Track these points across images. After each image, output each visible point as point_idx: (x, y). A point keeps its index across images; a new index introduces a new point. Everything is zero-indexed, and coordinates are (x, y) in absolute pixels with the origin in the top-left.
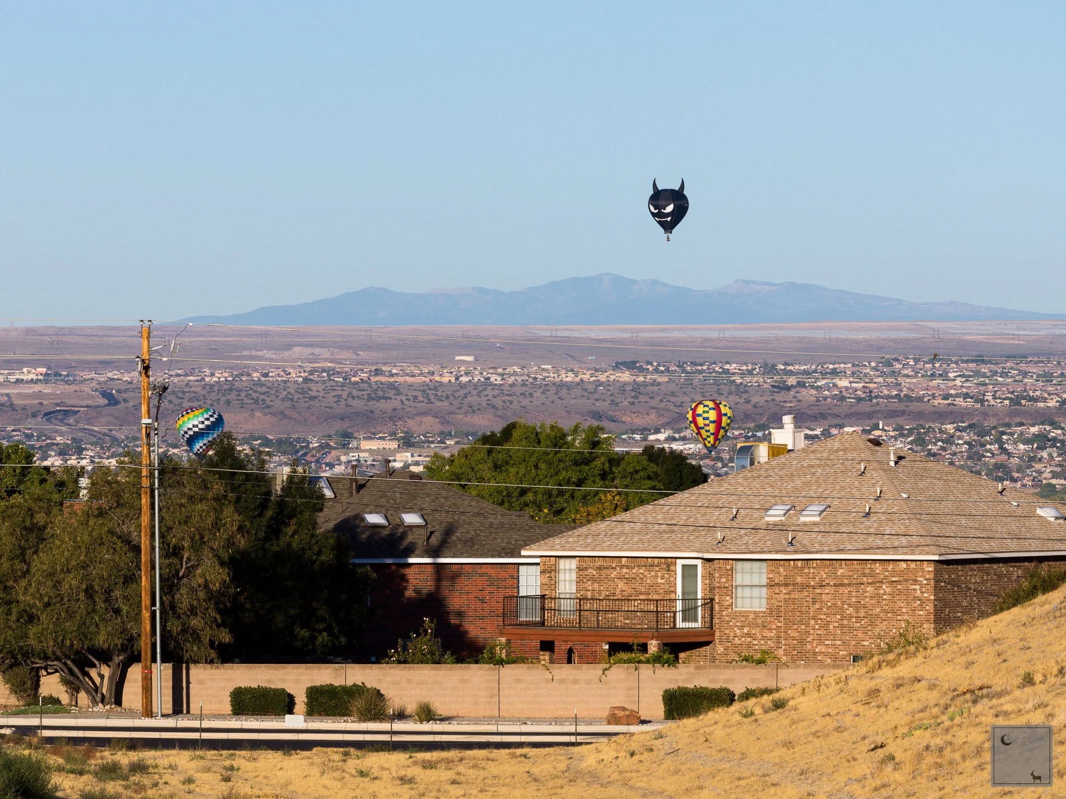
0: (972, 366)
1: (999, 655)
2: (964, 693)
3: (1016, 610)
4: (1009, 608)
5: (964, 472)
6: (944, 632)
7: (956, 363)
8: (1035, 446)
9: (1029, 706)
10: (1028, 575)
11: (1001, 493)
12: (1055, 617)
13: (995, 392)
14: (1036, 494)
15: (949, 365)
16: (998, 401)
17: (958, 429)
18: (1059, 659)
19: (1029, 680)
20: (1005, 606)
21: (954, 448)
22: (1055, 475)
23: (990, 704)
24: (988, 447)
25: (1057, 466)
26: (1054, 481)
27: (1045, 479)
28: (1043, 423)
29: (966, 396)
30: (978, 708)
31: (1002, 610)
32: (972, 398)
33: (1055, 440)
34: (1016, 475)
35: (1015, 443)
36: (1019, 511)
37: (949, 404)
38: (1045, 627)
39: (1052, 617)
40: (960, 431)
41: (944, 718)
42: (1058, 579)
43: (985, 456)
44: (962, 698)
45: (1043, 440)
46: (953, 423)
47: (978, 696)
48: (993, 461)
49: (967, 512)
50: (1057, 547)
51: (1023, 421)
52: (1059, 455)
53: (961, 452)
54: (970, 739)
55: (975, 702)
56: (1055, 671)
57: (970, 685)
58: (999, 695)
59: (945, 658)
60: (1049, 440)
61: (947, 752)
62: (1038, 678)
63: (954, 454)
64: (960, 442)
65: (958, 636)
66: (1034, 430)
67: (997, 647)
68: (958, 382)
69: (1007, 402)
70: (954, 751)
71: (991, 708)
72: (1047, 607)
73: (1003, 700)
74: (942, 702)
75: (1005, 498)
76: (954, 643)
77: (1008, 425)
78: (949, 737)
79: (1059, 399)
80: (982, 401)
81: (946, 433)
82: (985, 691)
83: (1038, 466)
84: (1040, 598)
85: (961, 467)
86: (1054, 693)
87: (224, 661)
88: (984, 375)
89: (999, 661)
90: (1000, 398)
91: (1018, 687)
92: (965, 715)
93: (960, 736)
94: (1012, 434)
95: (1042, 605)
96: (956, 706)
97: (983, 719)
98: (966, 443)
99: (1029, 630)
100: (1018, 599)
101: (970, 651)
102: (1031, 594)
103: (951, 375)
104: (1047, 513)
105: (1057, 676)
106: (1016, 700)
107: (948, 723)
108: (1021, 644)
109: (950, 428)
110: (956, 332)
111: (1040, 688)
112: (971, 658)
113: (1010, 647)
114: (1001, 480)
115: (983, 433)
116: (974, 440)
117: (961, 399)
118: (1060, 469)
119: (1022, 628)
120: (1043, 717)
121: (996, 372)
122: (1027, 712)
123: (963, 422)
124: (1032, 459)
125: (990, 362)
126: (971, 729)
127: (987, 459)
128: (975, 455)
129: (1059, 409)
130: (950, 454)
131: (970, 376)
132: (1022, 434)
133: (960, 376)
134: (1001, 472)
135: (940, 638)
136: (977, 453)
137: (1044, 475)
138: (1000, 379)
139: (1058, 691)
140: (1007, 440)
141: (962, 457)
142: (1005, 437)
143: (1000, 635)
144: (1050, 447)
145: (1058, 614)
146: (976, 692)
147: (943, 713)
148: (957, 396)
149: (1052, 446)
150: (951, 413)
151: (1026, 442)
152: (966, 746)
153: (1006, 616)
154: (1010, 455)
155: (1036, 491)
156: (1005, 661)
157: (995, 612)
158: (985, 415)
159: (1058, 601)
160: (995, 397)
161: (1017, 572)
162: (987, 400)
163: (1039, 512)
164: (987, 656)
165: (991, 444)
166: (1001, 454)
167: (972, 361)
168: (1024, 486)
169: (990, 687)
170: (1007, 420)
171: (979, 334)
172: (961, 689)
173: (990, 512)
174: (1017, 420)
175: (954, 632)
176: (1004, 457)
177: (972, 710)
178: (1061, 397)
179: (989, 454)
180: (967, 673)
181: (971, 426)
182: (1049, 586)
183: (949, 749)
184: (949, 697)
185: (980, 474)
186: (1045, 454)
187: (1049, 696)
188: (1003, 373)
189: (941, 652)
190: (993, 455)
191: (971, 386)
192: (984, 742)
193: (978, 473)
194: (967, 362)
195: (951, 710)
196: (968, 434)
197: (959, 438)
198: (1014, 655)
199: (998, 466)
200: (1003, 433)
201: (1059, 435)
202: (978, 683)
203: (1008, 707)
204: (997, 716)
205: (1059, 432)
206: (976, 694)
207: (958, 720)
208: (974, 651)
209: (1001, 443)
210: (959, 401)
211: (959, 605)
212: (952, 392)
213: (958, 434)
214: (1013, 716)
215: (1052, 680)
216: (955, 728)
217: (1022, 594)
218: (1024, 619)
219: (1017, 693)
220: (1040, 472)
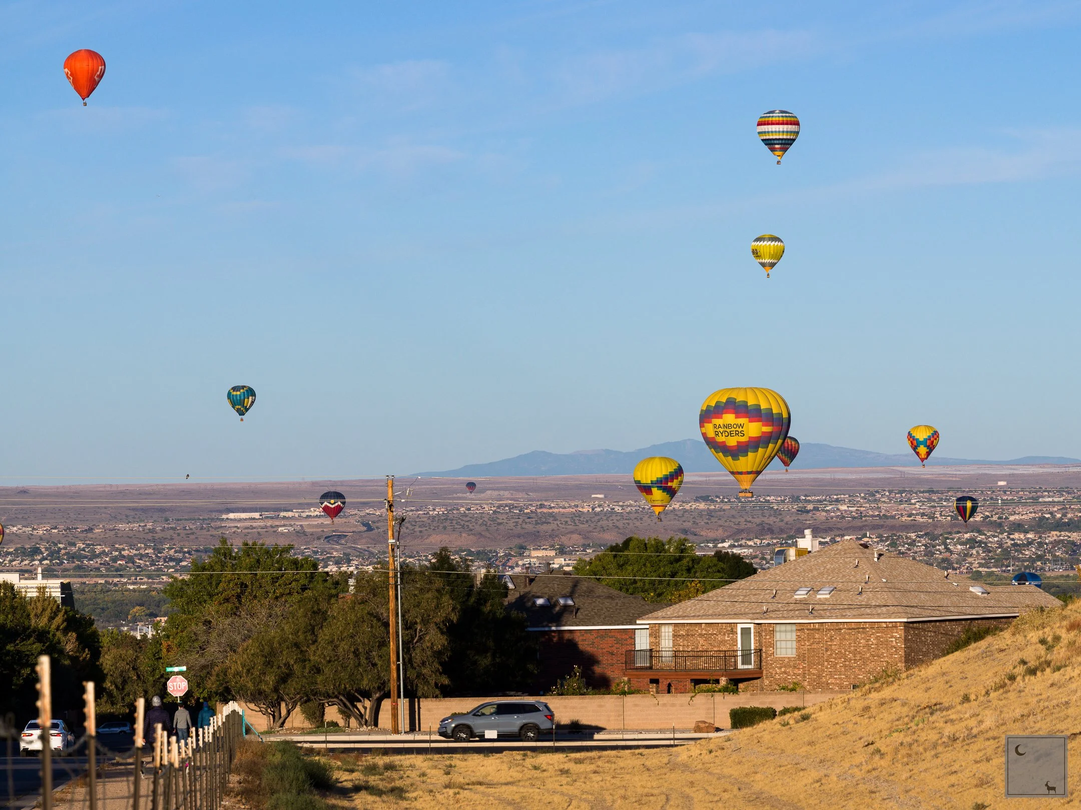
0: (927, 495)
1: (947, 683)
2: (925, 708)
3: (957, 653)
4: (953, 652)
5: (922, 564)
6: (911, 669)
7: (916, 493)
8: (968, 546)
9: (967, 716)
10: (965, 631)
11: (946, 577)
12: (983, 658)
13: (942, 511)
14: (969, 578)
15: (911, 495)
16: (944, 517)
17: (917, 536)
18: (985, 685)
19: (966, 699)
20: (950, 651)
21: (915, 548)
22: (981, 565)
23: (942, 715)
24: (938, 547)
25: (982, 559)
26: (980, 569)
27: (975, 568)
28: (972, 532)
29: (923, 515)
30: (934, 718)
31: (948, 653)
32: (926, 516)
33: (980, 542)
34: (956, 566)
35: (955, 545)
36: (959, 589)
37: (912, 520)
38: (977, 664)
39: (980, 658)
40: (919, 537)
41: (912, 724)
42: (984, 633)
43: (936, 554)
44: (924, 711)
45: (973, 542)
46: (915, 532)
47: (934, 710)
48: (941, 556)
49: (925, 590)
50: (983, 612)
51: (960, 530)
52: (984, 552)
53: (920, 551)
54: (929, 737)
55: (932, 714)
56: (983, 692)
57: (928, 702)
58: (948, 709)
59: (912, 686)
60: (977, 543)
61: (915, 746)
62: (973, 697)
63: (916, 553)
64: (920, 544)
65: (920, 671)
66: (967, 536)
67: (945, 678)
68: (917, 506)
69: (949, 518)
70: (918, 746)
71: (942, 717)
72: (978, 651)
73: (949, 712)
74: (911, 714)
75: (949, 581)
76: (918, 675)
77: (950, 533)
78: (915, 737)
79: (982, 515)
80: (933, 518)
81: (910, 539)
82: (938, 707)
83: (970, 560)
84: (973, 645)
85: (920, 561)
86: (982, 707)
87: (444, 697)
88: (934, 501)
89: (947, 686)
90: (944, 516)
91: (960, 704)
92: (926, 722)
93: (923, 736)
94: (953, 539)
95: (975, 650)
96: (919, 716)
97: (937, 725)
98: (923, 545)
99: (966, 666)
100: (958, 646)
101: (928, 681)
102: (966, 643)
103: (913, 501)
104: (976, 590)
105: (984, 696)
106: (959, 712)
107: (915, 728)
108: (961, 676)
109: (913, 535)
110: (915, 473)
111: (974, 704)
112: (929, 685)
113: (954, 677)
114: (947, 569)
115: (934, 538)
116: (928, 543)
117: (920, 517)
118: (984, 561)
119: (962, 665)
120: (976, 722)
121: (942, 499)
122: (966, 720)
123: (921, 532)
124: (966, 555)
125: (937, 492)
126: (929, 731)
127: (937, 556)
128: (929, 553)
129: (983, 522)
130: (913, 552)
131: (925, 501)
132: (959, 538)
133: (918, 502)
134: (945, 564)
135: (908, 672)
136: (930, 551)
137: (974, 565)
138: (945, 503)
139: (986, 706)
140: (950, 543)
141: (921, 554)
142: (948, 541)
143: (947, 670)
144: (977, 547)
145: (984, 655)
146: (933, 707)
147: (911, 721)
148: (917, 514)
149: (978, 547)
150: (913, 526)
151: (962, 544)
152: (927, 742)
153: (951, 657)
154: (951, 552)
155: (969, 576)
156: (951, 686)
157: (944, 655)
158: (935, 526)
159: (985, 647)
160: (941, 515)
161: (958, 628)
162: (936, 517)
163: (971, 589)
164: (940, 682)
165: (939, 545)
166: (946, 552)
167: (926, 492)
168: (961, 573)
169: (942, 704)
170: (949, 530)
171: (930, 474)
172: (923, 706)
173: (940, 590)
174: (956, 530)
175: (917, 669)
176: (948, 554)
177: (930, 719)
178: (984, 515)
179: (938, 552)
180: (927, 695)
181: (926, 534)
182: (978, 636)
183: (916, 744)
184: (916, 710)
185: (933, 565)
186: (974, 552)
187: (980, 709)
188: (946, 499)
189: (909, 681)
190: (941, 553)
191: (926, 508)
192: (938, 740)
193: (932, 565)
194: (923, 492)
195: (916, 719)
196: (925, 539)
197: (919, 542)
198: (956, 682)
199: (944, 560)
200: (948, 538)
201: (984, 539)
202: (934, 701)
203: (953, 717)
204: (946, 722)
205: (983, 537)
206: (933, 708)
207: (921, 725)
208: (931, 680)
209: (946, 545)
210: (919, 518)
211: (920, 650)
212: (914, 512)
213: (918, 539)
214: (957, 722)
215: (981, 698)
216: (919, 731)
217: (961, 642)
218: (963, 659)
219: (959, 707)
220: (971, 564)
